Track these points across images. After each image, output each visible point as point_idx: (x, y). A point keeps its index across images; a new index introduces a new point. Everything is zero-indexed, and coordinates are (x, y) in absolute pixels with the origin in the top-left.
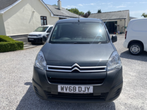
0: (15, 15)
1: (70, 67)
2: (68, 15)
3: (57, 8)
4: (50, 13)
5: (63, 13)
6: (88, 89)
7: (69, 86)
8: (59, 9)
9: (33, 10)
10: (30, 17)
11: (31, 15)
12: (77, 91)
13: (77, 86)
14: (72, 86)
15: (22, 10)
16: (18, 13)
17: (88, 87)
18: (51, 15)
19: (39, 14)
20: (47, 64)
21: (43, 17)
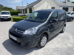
1: (14, 29)
8: (65, 3)
13: (13, 37)
21: (53, 7)
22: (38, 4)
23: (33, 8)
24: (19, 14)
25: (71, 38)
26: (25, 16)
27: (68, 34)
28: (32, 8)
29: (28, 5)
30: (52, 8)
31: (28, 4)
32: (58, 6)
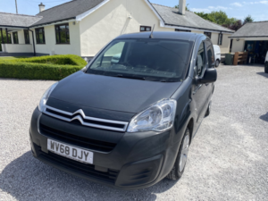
0: (98, 24)
1: (71, 114)
2: (196, 25)
3: (177, 10)
4: (159, 21)
5: (185, 21)
6: (86, 156)
7: (60, 144)
8: (180, 13)
9: (129, 15)
10: (122, 27)
11: (123, 23)
12: (70, 156)
13: (71, 147)
14: (65, 145)
15: (110, 15)
16: (103, 21)
17: (86, 152)
18: (159, 24)
19: (139, 22)
20: (47, 104)
21: (145, 27)
22: (93, 10)
23: (74, 23)
24: (8, 48)
25: (242, 133)
26: (35, 54)
27: (225, 118)
28: (67, 24)
29: (42, 10)
30: (143, 29)
31: (41, 5)
32: (162, 25)
